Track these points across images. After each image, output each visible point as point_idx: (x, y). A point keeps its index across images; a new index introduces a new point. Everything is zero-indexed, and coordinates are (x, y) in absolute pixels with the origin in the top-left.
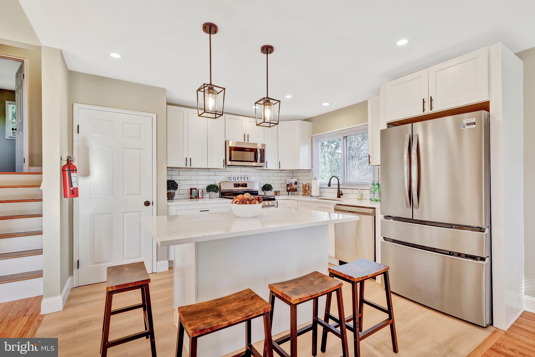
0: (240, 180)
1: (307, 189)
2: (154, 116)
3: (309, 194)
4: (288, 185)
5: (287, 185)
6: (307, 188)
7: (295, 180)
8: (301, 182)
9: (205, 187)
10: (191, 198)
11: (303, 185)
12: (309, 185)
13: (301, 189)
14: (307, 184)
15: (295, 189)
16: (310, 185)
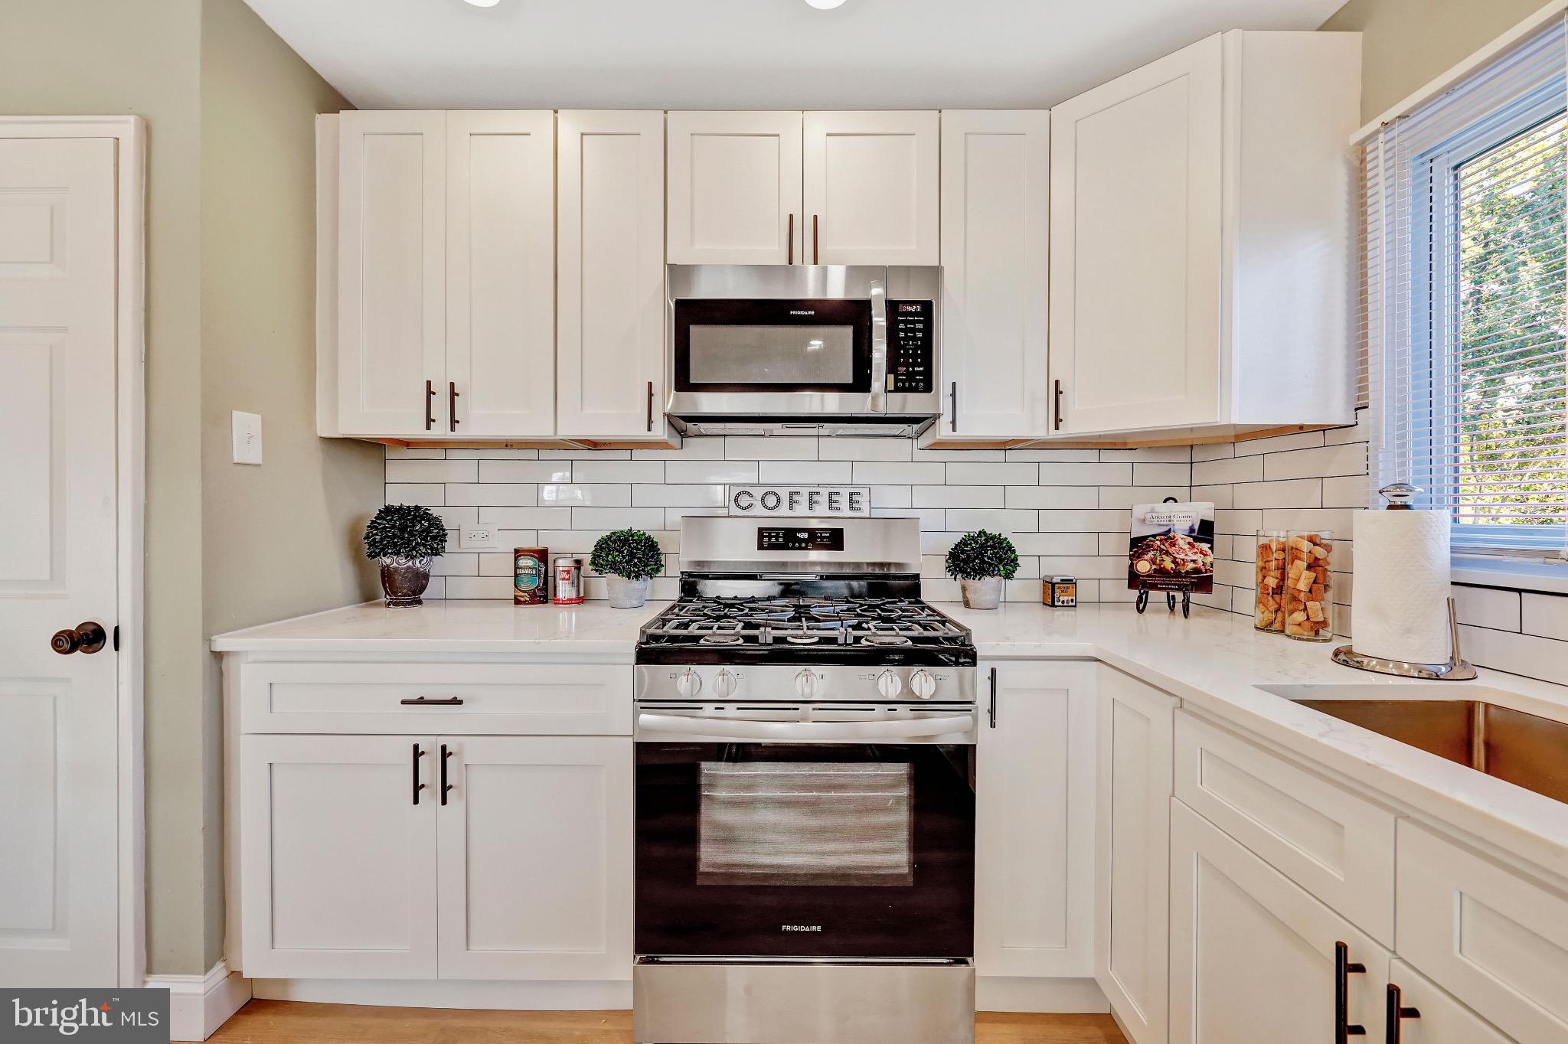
0: (802, 509)
1: (1303, 586)
2: (127, 129)
3: (1324, 624)
4: (1138, 546)
5: (1136, 542)
6: (1300, 577)
7: (1201, 510)
8: (1250, 523)
9: (585, 547)
10: (517, 602)
11: (1265, 549)
12: (1319, 552)
13: (1249, 575)
14: (1306, 546)
15: (1197, 570)
16: (1328, 548)
